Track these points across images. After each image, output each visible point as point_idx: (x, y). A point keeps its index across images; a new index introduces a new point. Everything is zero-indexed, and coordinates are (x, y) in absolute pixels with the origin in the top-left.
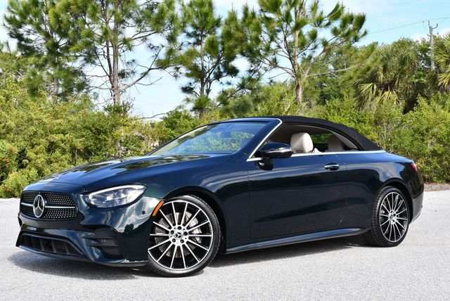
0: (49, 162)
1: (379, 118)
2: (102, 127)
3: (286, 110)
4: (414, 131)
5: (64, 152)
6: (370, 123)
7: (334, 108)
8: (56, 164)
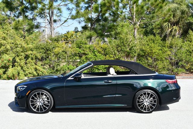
0: (26, 63)
1: (172, 45)
2: (49, 48)
3: (130, 41)
4: (187, 51)
5: (32, 59)
6: (167, 47)
7: (152, 40)
8: (29, 64)
